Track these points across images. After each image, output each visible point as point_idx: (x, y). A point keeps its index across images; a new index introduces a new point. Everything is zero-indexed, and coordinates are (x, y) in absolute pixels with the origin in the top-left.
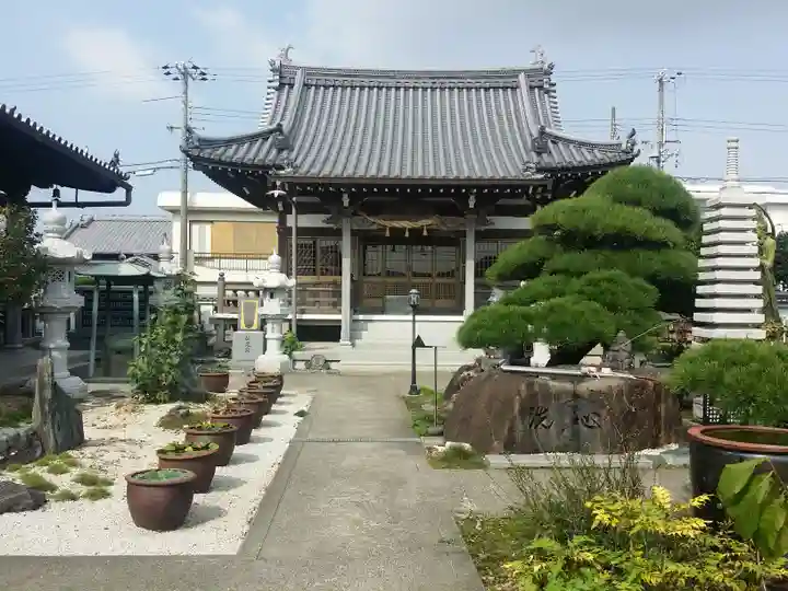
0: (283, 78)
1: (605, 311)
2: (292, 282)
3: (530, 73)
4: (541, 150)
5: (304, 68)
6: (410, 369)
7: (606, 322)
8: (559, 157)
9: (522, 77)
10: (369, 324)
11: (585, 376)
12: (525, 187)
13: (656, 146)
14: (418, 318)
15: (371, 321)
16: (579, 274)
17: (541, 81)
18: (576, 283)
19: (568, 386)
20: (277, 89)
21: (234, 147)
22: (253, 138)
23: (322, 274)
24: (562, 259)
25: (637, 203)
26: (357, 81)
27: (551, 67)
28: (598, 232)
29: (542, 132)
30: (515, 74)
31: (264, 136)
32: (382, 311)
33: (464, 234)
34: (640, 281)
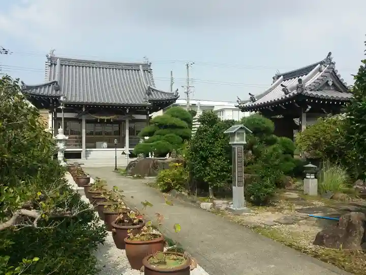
0: (52, 62)
1: (170, 144)
2: (67, 138)
3: (144, 65)
4: (149, 94)
5: (60, 58)
6: (115, 166)
7: (170, 147)
8: (155, 96)
9: (141, 66)
10: (91, 152)
11: (166, 159)
12: (145, 107)
13: (186, 88)
14: (117, 149)
15: (92, 151)
16: (164, 135)
17: (147, 68)
18: (163, 137)
19: (162, 161)
20: (50, 66)
21: (39, 89)
22: (45, 85)
23: (71, 134)
24: (158, 131)
25: (177, 117)
26: (81, 64)
27: (150, 63)
28: (168, 124)
29: (149, 88)
30: (138, 65)
31: (49, 85)
32: (95, 147)
33: (125, 121)
34: (178, 136)
